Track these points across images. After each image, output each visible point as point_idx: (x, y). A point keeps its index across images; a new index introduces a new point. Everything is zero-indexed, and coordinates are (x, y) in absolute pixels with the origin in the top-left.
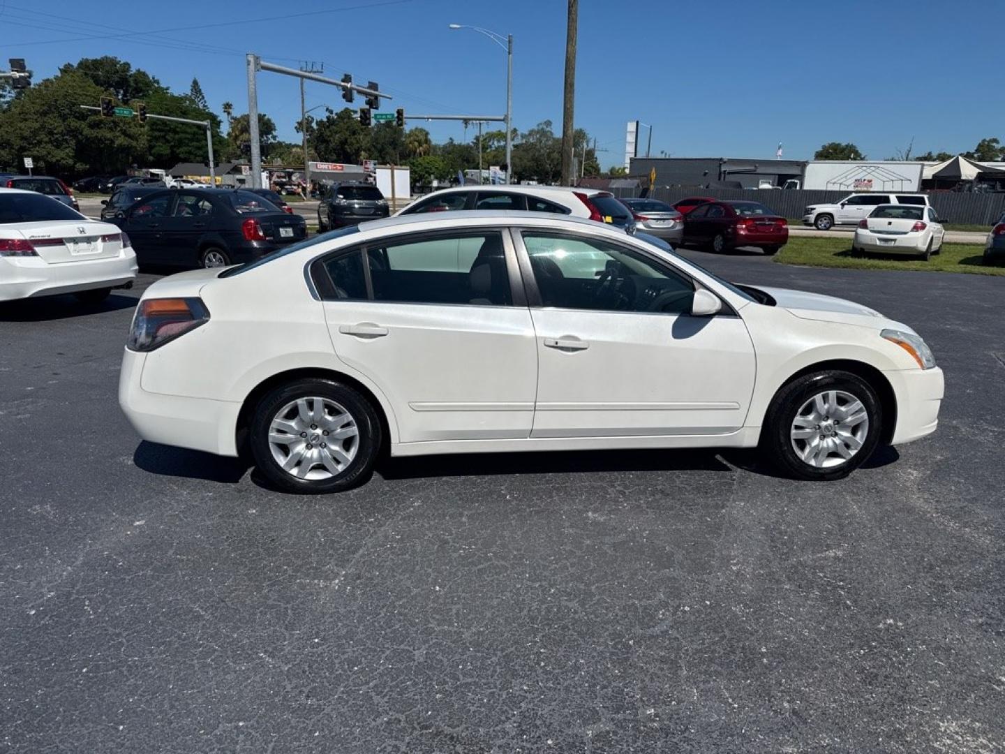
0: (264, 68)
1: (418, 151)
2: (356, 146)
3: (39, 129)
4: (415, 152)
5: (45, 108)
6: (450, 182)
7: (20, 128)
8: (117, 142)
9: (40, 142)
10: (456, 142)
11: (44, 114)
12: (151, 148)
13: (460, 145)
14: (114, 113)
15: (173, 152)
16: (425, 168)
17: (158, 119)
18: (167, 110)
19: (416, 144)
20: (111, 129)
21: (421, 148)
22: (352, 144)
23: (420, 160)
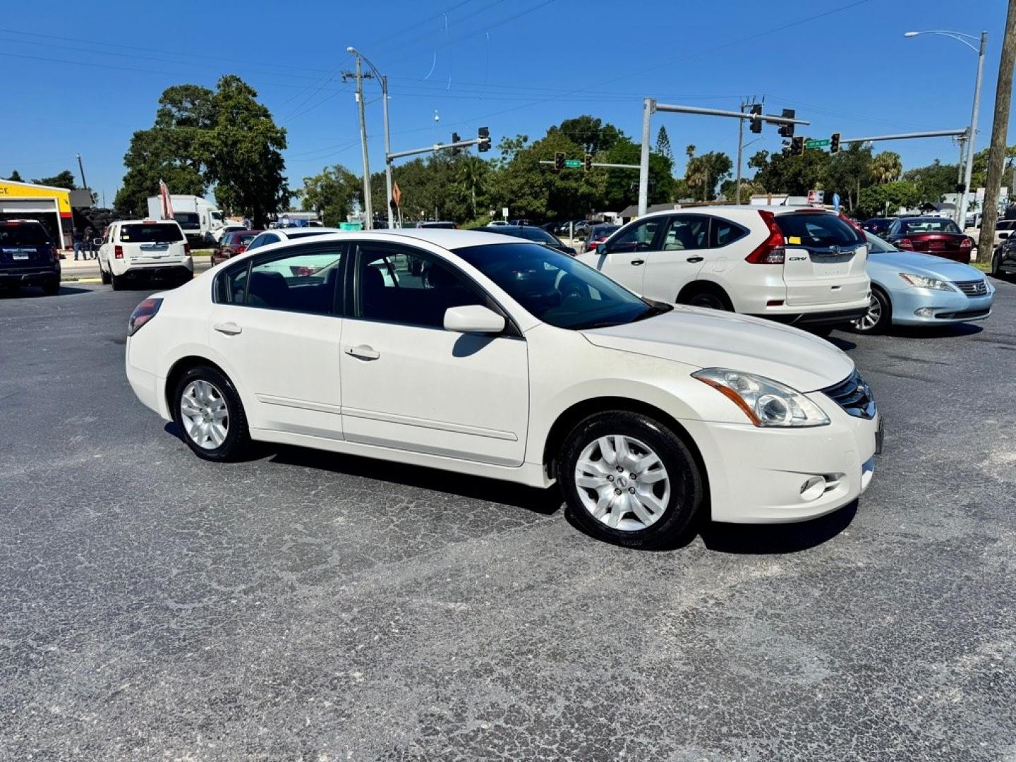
0: (659, 109)
1: (883, 177)
2: (810, 177)
3: (524, 184)
4: (879, 179)
5: (531, 165)
6: (920, 209)
7: (511, 185)
8: (580, 191)
9: (524, 194)
10: (943, 163)
11: (530, 170)
12: (607, 193)
13: (948, 167)
14: (565, 165)
15: (626, 196)
16: (890, 195)
17: (617, 168)
18: (625, 157)
19: (882, 169)
20: (577, 180)
21: (887, 173)
22: (806, 175)
23: (884, 187)
